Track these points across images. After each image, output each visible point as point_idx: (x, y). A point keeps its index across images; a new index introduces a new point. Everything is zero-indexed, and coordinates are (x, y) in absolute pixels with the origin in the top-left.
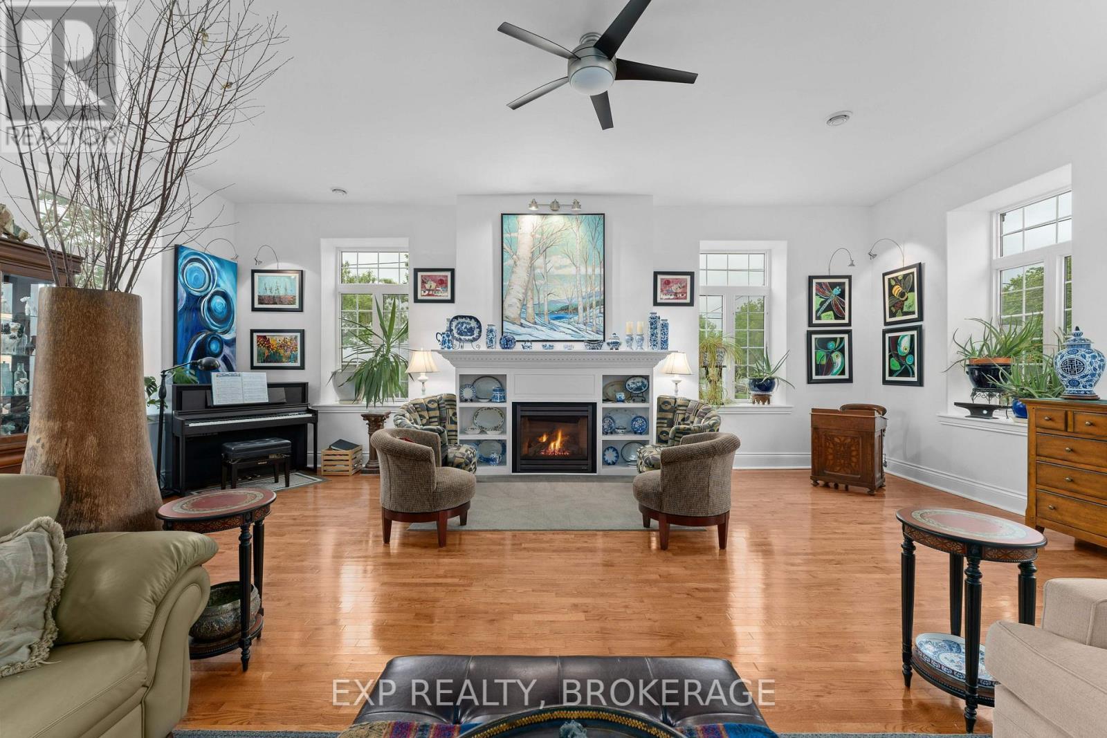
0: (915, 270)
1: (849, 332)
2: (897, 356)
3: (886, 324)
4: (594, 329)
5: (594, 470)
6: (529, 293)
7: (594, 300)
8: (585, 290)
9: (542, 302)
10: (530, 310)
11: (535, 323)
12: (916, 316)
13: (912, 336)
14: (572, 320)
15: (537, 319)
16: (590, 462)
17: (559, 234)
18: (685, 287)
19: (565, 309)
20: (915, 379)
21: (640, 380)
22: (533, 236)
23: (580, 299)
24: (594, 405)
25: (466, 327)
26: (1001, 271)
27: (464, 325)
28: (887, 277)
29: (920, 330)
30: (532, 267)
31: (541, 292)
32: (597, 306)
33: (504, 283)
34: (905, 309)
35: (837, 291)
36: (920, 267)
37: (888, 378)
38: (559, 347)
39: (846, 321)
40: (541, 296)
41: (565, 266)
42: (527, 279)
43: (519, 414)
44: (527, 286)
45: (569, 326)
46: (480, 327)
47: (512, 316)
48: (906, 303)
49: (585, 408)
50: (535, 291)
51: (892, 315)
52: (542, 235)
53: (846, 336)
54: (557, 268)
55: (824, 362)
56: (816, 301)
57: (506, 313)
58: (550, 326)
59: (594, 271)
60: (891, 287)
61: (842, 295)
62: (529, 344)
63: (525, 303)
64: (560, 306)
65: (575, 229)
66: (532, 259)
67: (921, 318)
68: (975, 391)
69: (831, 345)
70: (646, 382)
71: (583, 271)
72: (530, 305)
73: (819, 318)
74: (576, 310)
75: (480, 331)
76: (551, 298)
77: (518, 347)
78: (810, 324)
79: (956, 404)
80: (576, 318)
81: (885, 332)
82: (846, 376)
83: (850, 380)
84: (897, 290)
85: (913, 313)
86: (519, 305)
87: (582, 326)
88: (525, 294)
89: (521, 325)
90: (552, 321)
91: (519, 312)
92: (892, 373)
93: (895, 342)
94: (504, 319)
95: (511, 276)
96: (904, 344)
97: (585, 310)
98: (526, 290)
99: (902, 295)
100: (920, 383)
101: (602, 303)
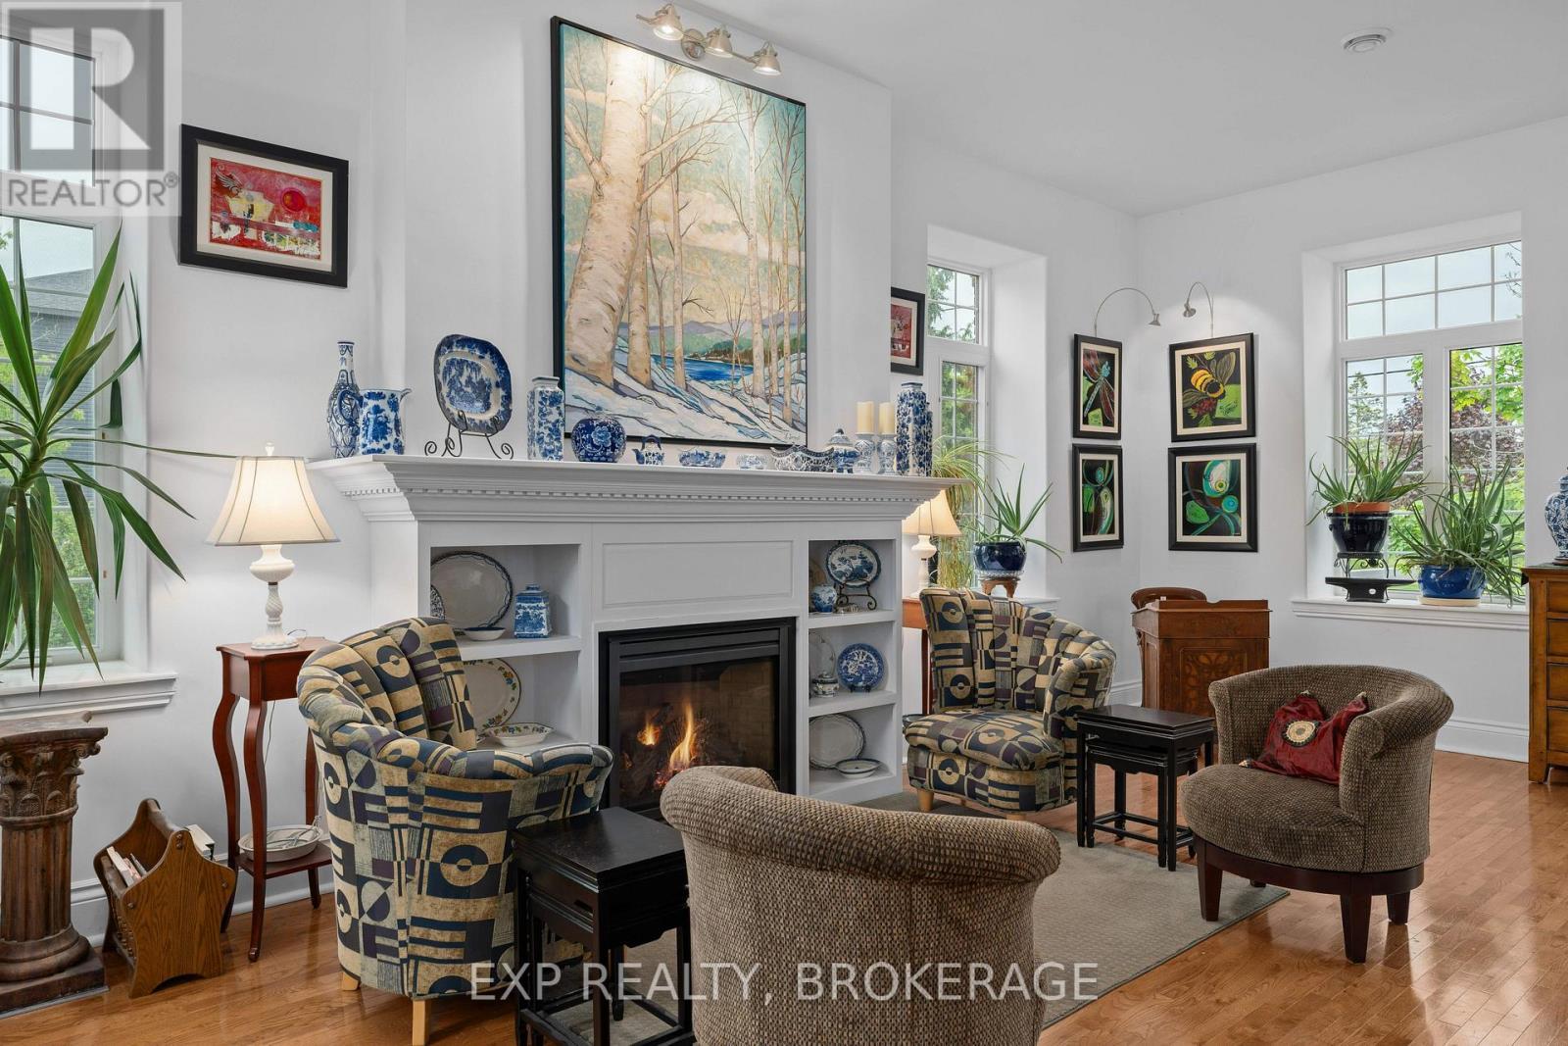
0: (1242, 346)
1: (1118, 451)
2: (1202, 499)
3: (1175, 438)
4: (788, 415)
6: (637, 290)
7: (787, 333)
8: (770, 304)
9: (669, 323)
10: (638, 344)
11: (652, 386)
12: (1243, 427)
13: (1235, 465)
14: (740, 385)
15: (658, 375)
17: (709, 129)
18: (908, 327)
19: (724, 350)
20: (1243, 538)
21: (856, 551)
22: (645, 115)
23: (758, 328)
24: (790, 622)
25: (469, 381)
26: (1347, 362)
27: (466, 373)
28: (1179, 354)
29: (1251, 452)
30: (642, 210)
31: (667, 291)
32: (792, 351)
33: (567, 248)
34: (1219, 414)
35: (1105, 371)
36: (1251, 340)
37: (1181, 538)
38: (734, 461)
39: (1114, 430)
40: (668, 304)
41: (721, 228)
42: (630, 245)
43: (617, 668)
44: (631, 270)
45: (734, 403)
46: (505, 383)
47: (592, 357)
48: (1220, 403)
49: (773, 635)
50: (651, 287)
51: (1189, 422)
52: (669, 119)
53: (1115, 458)
54: (707, 228)
55: (1092, 509)
56: (1084, 385)
57: (573, 343)
58: (688, 396)
59: (785, 254)
60: (1188, 373)
61: (1111, 379)
62: (652, 448)
63: (625, 319)
64: (712, 339)
65: (746, 125)
66: (643, 185)
67: (1252, 431)
68: (1344, 555)
69: (1101, 475)
70: (871, 558)
71: (763, 250)
72: (637, 326)
73: (1086, 421)
74: (747, 361)
75: (508, 398)
76: (691, 313)
77: (627, 459)
78: (1077, 433)
79: (1329, 581)
80: (748, 379)
81: (1174, 453)
82: (1115, 537)
83: (1120, 544)
84: (1200, 378)
85: (1238, 421)
86: (608, 323)
87: (760, 403)
88: (626, 290)
89: (616, 387)
90: (693, 383)
91: (609, 346)
92: (1189, 528)
93: (1195, 476)
94: (568, 362)
95: (585, 228)
96: (1218, 475)
97: (767, 360)
98: (628, 279)
99: (1213, 387)
100: (1252, 545)
101: (801, 345)
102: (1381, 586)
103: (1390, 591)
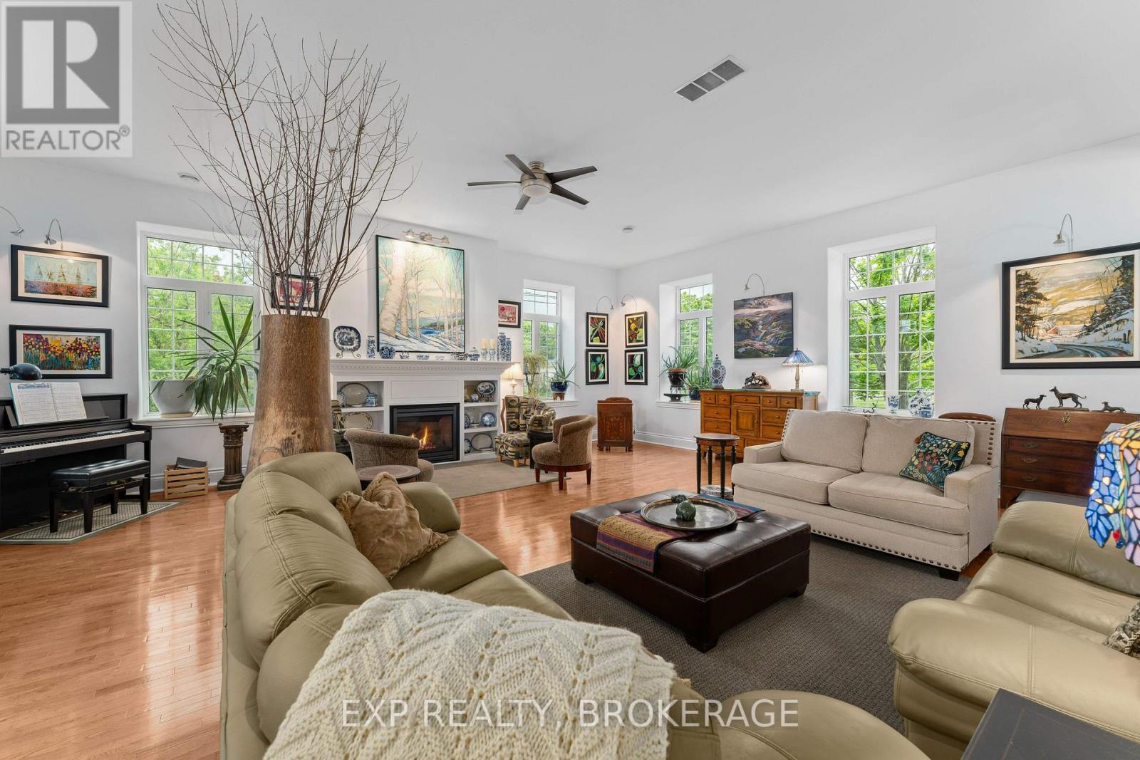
0: (643, 315)
1: (607, 351)
2: (633, 366)
3: (627, 347)
4: (457, 344)
5: (458, 458)
6: (403, 309)
7: (457, 320)
8: (450, 311)
9: (415, 318)
10: (404, 325)
11: (409, 336)
12: (643, 343)
13: (642, 355)
14: (440, 335)
15: (411, 333)
16: (455, 452)
17: (428, 261)
18: (514, 313)
19: (434, 325)
20: (643, 381)
21: (488, 384)
22: (406, 260)
23: (446, 318)
24: (458, 405)
25: (346, 338)
26: (680, 321)
27: (345, 336)
28: (627, 318)
29: (645, 351)
30: (405, 287)
31: (414, 310)
32: (459, 324)
33: (380, 299)
34: (638, 339)
35: (601, 324)
36: (646, 314)
37: (628, 381)
38: (432, 357)
39: (605, 344)
40: (414, 313)
41: (433, 290)
42: (401, 297)
43: (396, 416)
44: (401, 303)
45: (437, 340)
46: (359, 337)
47: (388, 329)
48: (638, 335)
49: (451, 408)
50: (408, 308)
51: (630, 341)
52: (414, 259)
53: (605, 353)
54: (428, 290)
55: (595, 370)
56: (591, 329)
57: (382, 325)
58: (421, 339)
59: (456, 295)
60: (630, 324)
61: (603, 326)
62: (405, 354)
63: (399, 318)
64: (429, 322)
65: (441, 259)
66: (405, 280)
67: (646, 345)
68: (672, 386)
69: (598, 359)
70: (493, 386)
71: (448, 295)
72: (403, 320)
73: (592, 341)
74: (442, 327)
75: (360, 341)
76: (422, 315)
77: (397, 357)
78: (588, 345)
79: (665, 395)
80: (443, 333)
81: (626, 351)
82: (606, 380)
83: (607, 382)
84: (633, 326)
85: (642, 341)
86: (393, 319)
87: (447, 340)
88: (400, 310)
89: (396, 337)
90: (423, 335)
91: (394, 326)
92: (630, 377)
93: (632, 358)
94: (380, 331)
95: (386, 293)
96: (637, 360)
97: (449, 327)
98: (400, 306)
99: (636, 329)
100: (646, 383)
101: (463, 322)
102: (680, 396)
103: (682, 399)
